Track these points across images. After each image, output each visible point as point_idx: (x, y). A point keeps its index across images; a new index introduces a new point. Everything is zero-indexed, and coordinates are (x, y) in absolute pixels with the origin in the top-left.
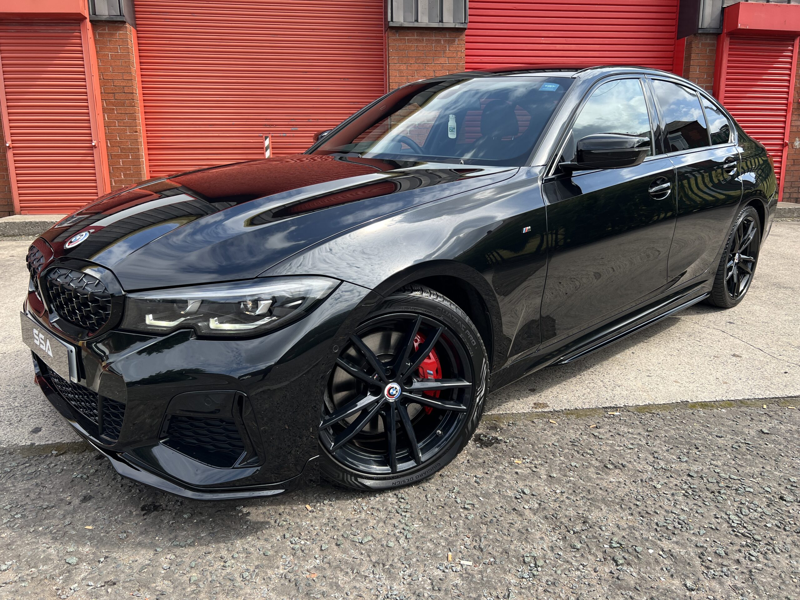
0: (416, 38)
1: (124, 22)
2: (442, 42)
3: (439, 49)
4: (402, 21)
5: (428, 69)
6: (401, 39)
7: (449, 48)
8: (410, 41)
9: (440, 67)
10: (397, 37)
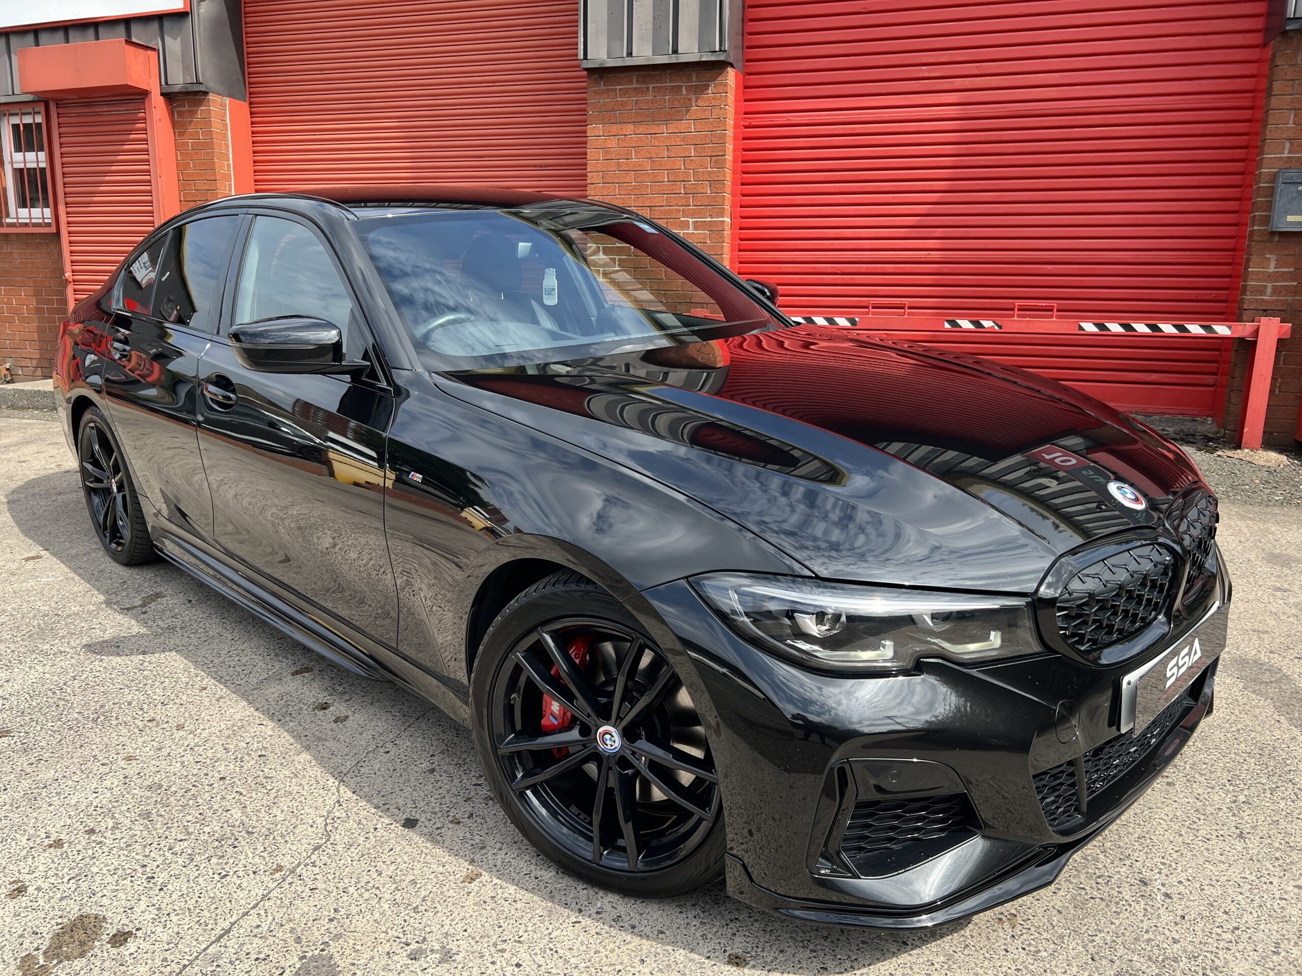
0: (635, 86)
1: (206, 93)
2: (684, 92)
3: (676, 104)
4: (605, 57)
5: (657, 144)
6: (608, 91)
7: (696, 101)
8: (624, 92)
9: (678, 139)
10: (602, 87)
